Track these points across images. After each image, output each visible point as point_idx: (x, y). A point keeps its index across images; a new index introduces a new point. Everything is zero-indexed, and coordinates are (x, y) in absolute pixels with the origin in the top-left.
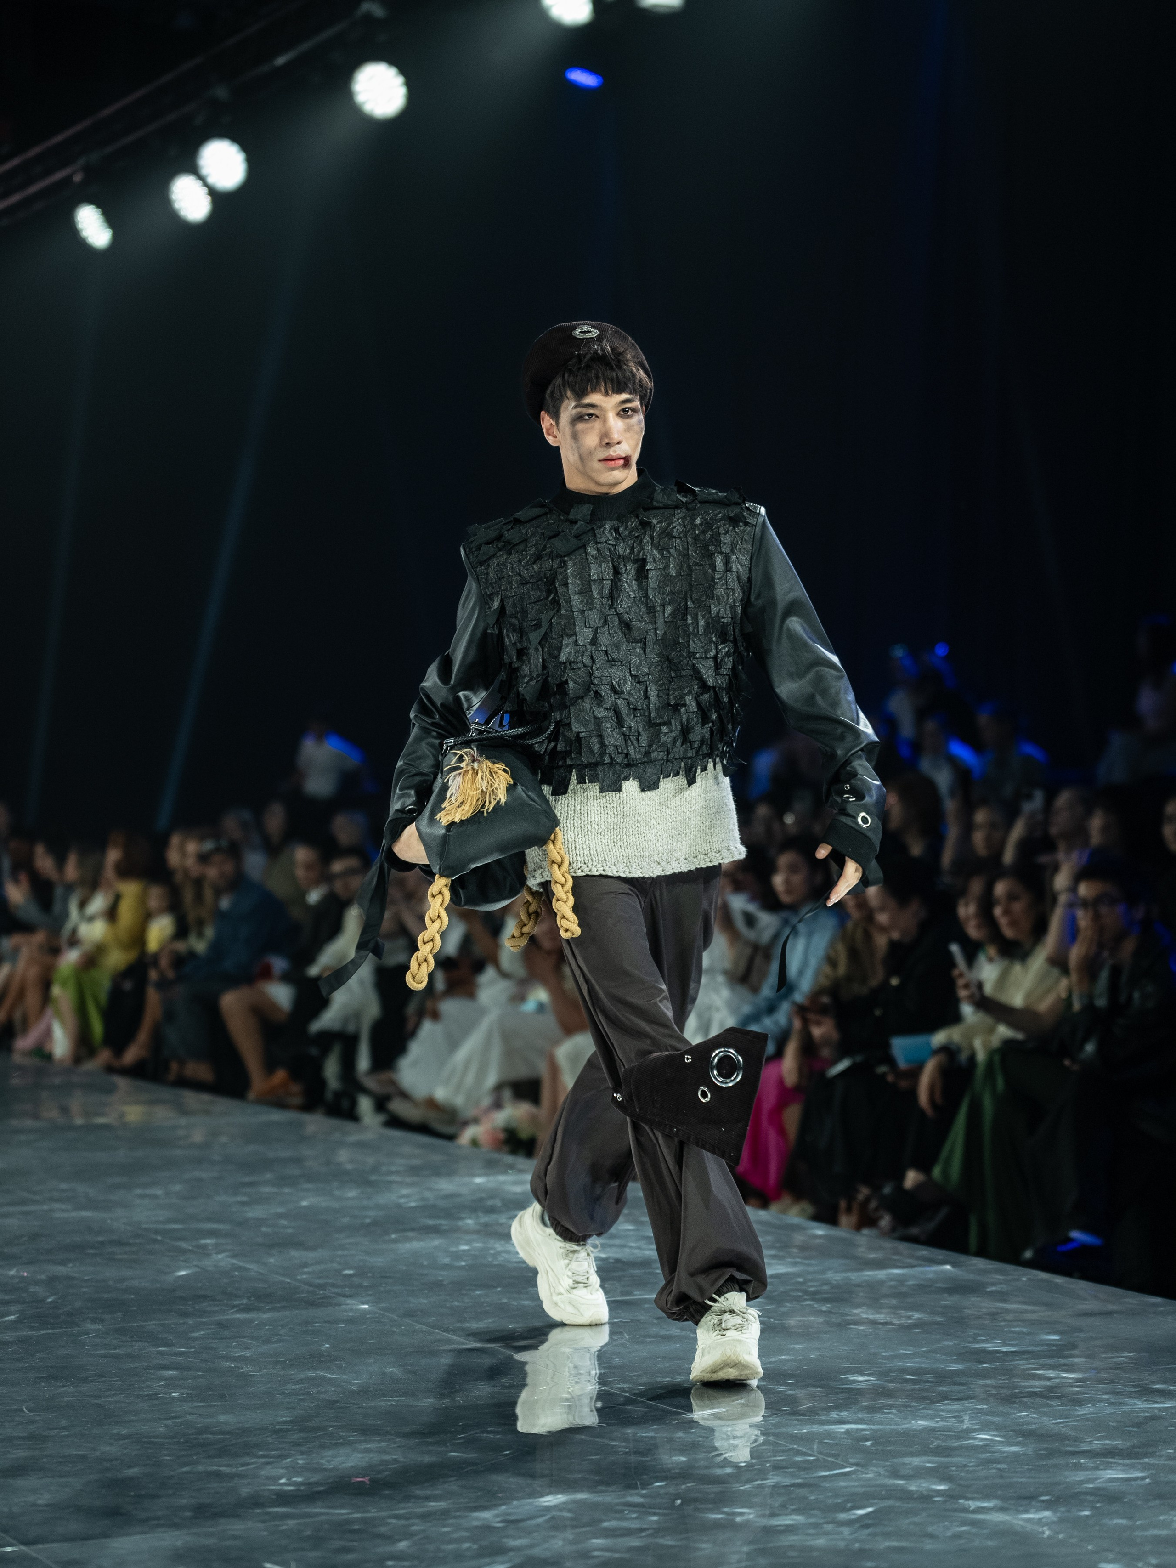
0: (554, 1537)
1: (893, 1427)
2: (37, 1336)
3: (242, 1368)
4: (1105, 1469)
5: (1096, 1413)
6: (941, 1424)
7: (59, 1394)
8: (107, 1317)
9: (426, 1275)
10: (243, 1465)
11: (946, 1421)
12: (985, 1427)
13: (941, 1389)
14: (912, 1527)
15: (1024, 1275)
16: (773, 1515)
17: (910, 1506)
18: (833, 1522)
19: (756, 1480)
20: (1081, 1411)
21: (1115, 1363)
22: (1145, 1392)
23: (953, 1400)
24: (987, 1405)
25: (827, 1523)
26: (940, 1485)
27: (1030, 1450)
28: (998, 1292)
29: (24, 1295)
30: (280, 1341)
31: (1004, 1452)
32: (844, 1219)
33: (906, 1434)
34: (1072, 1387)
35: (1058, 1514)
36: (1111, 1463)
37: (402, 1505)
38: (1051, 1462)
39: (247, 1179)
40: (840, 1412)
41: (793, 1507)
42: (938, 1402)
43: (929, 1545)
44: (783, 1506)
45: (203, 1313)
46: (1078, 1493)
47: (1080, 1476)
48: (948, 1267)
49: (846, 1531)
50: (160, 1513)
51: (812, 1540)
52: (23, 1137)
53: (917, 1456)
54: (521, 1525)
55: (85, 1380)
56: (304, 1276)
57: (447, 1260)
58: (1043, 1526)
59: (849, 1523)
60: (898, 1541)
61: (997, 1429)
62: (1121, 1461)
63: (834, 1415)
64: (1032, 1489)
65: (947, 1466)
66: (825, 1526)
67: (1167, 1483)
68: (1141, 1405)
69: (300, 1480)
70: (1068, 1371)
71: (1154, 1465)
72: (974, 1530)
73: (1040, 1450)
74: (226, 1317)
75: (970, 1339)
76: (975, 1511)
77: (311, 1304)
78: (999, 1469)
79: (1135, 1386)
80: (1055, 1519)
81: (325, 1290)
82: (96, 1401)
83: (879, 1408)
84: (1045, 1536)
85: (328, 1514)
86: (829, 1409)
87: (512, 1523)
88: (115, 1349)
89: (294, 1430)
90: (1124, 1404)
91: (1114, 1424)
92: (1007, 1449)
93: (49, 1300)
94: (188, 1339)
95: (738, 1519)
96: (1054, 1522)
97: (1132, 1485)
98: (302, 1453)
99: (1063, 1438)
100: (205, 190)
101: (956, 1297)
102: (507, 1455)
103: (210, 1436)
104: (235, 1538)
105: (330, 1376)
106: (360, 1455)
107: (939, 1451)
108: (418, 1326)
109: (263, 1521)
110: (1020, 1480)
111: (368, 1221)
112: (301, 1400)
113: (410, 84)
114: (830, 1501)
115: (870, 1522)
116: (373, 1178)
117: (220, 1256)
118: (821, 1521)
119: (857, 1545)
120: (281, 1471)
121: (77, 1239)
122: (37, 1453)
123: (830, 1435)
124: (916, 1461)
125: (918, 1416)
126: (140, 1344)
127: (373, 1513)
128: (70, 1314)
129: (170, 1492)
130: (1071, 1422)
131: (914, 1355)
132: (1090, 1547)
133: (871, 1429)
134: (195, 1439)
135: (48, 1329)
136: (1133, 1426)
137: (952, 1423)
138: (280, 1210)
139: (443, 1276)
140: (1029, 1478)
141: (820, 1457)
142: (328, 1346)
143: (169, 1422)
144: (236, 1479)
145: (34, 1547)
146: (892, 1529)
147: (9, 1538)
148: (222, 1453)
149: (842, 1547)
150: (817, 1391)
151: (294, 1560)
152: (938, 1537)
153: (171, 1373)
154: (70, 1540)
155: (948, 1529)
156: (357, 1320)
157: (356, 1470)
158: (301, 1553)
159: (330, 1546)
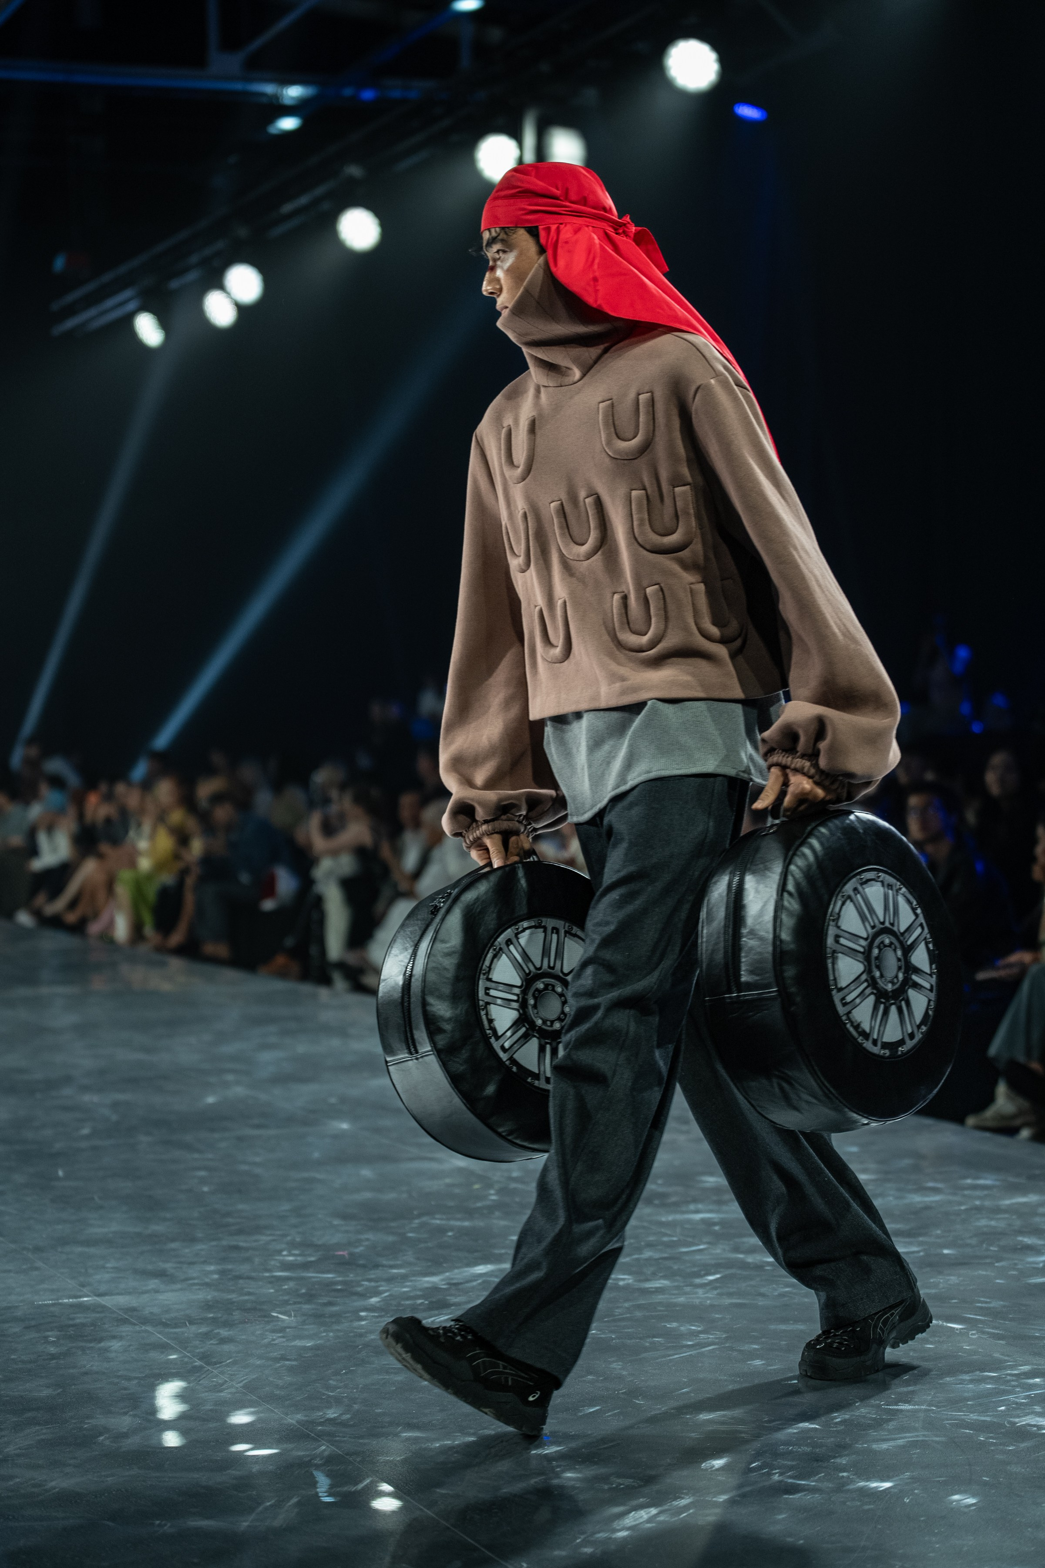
2: (105, 1145)
3: (254, 1170)
7: (121, 1187)
8: (155, 1131)
10: (256, 1241)
14: (749, 1288)
16: (647, 1280)
17: (748, 1273)
18: (690, 1285)
19: (634, 1255)
22: (922, 1189)
25: (687, 1286)
29: (95, 1115)
30: (282, 1150)
37: (372, 1272)
39: (258, 1031)
40: (697, 1204)
41: (661, 1275)
43: (761, 1302)
44: (654, 1274)
45: (226, 1129)
49: (700, 1291)
50: (195, 1275)
51: (675, 1298)
52: (93, 999)
54: (460, 1287)
55: (140, 1178)
56: (301, 1104)
59: (702, 1286)
60: (739, 1299)
63: (692, 1207)
66: (685, 1288)
68: (918, 1199)
69: (297, 1252)
74: (243, 1133)
77: (305, 1123)
79: (913, 1185)
81: (315, 1114)
82: (148, 1193)
85: (317, 1277)
86: (688, 1202)
87: (454, 1285)
88: (162, 1155)
89: (293, 1216)
90: (905, 1198)
91: (898, 1213)
93: (113, 1119)
94: (215, 1149)
95: (621, 1283)
98: (299, 1233)
100: (231, 303)
103: (231, 1220)
104: (249, 1294)
105: (318, 1176)
106: (342, 1235)
108: (384, 1141)
109: (270, 1283)
113: (383, 225)
114: (688, 1270)
115: (718, 1285)
117: (238, 1088)
118: (682, 1284)
119: (708, 1302)
120: (283, 1246)
121: (134, 1074)
122: (105, 1230)
123: (689, 1221)
126: (180, 1151)
127: (351, 1276)
128: (129, 1129)
129: (202, 1260)
133: (719, 1217)
134: (220, 1221)
135: (113, 1140)
136: (911, 1214)
138: (284, 1055)
141: (682, 1238)
142: (318, 1155)
143: (202, 1209)
144: (251, 1251)
145: (103, 1298)
146: (734, 1290)
147: (85, 1290)
148: (240, 1232)
149: (697, 1303)
150: (679, 1189)
151: (294, 1311)
152: (768, 1296)
153: (202, 1173)
154: (130, 1293)
155: (775, 1290)
156: (340, 1136)
157: (339, 1246)
158: (299, 1306)
159: (320, 1301)
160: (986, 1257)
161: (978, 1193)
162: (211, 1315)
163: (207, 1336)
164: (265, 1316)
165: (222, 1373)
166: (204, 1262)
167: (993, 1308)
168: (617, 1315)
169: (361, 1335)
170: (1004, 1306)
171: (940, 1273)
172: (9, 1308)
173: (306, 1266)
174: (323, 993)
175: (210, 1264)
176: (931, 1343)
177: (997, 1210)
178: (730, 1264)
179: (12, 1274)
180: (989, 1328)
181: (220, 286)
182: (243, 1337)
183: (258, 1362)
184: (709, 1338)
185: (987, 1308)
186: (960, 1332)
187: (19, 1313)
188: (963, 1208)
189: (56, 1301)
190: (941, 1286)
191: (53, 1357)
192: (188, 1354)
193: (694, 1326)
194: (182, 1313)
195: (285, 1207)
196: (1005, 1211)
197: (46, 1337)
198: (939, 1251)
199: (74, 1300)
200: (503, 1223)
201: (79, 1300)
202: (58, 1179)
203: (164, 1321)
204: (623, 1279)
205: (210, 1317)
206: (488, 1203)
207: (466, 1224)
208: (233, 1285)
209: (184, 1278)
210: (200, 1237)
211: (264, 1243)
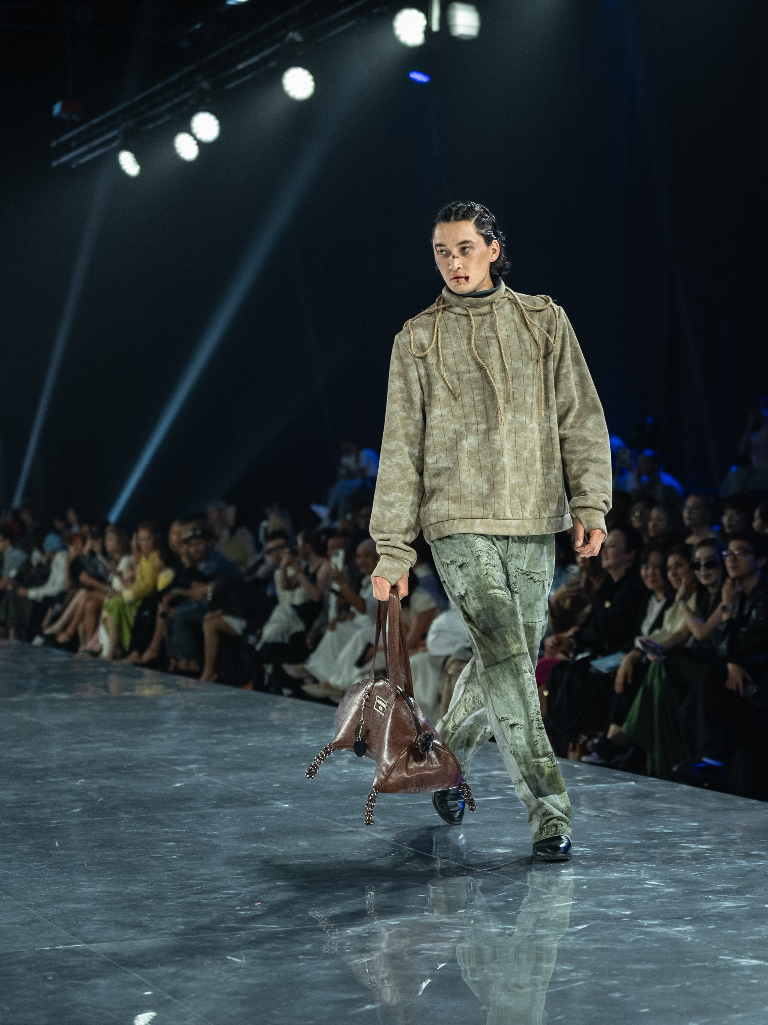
1: (599, 877)
2: (93, 821)
3: (213, 842)
4: (723, 901)
5: (718, 869)
6: (628, 875)
7: (105, 855)
8: (133, 810)
9: (322, 787)
11: (631, 874)
12: (653, 877)
13: (628, 855)
14: (610, 936)
15: (677, 787)
17: (609, 923)
18: (563, 933)
20: (710, 867)
21: (730, 839)
22: (748, 856)
23: (635, 861)
24: (655, 864)
25: (560, 934)
26: (627, 911)
27: (679, 890)
28: (661, 797)
29: (85, 797)
30: (235, 826)
31: (664, 892)
32: (571, 755)
33: (607, 881)
34: (705, 853)
35: (696, 928)
36: (727, 897)
38: (692, 897)
39: (216, 730)
40: (568, 868)
41: (540, 925)
42: (626, 863)
43: (620, 947)
44: (534, 924)
45: (190, 809)
46: (707, 915)
47: (709, 905)
48: (633, 783)
49: (571, 938)
50: (165, 926)
51: (551, 944)
52: (84, 703)
53: (613, 894)
55: (121, 847)
56: (250, 788)
57: (335, 779)
58: (687, 935)
59: (573, 934)
60: (601, 944)
61: (660, 879)
62: (732, 896)
63: (565, 871)
64: (680, 913)
65: (631, 900)
67: (759, 909)
68: (745, 864)
69: (248, 908)
70: (702, 844)
71: (752, 898)
72: (646, 938)
73: (686, 890)
74: (205, 811)
75: (645, 826)
76: (646, 927)
77: (255, 804)
78: (662, 902)
79: (741, 853)
80: (694, 931)
81: (261, 796)
82: (127, 860)
83: (591, 866)
84: (688, 940)
85: (264, 928)
87: (372, 934)
88: (138, 829)
90: (735, 863)
91: (729, 875)
92: (666, 890)
93: (100, 800)
94: (181, 824)
96: (693, 932)
97: (739, 910)
98: (249, 892)
99: (699, 883)
100: (195, 142)
101: (637, 801)
102: (370, 894)
103: (194, 881)
104: (209, 941)
105: (265, 846)
106: (283, 894)
107: (625, 892)
108: (318, 818)
109: (226, 932)
110: (674, 908)
111: (288, 755)
112: (249, 861)
113: (316, 80)
114: (562, 921)
115: (585, 933)
116: (292, 729)
117: (200, 775)
118: (557, 933)
119: (578, 947)
120: (236, 903)
121: (116, 764)
122: (94, 890)
123: (562, 882)
124: (613, 897)
125: (614, 871)
126: (153, 826)
128: (112, 809)
129: (171, 914)
130: (704, 874)
131: (612, 835)
132: (714, 947)
133: (586, 879)
134: (186, 883)
135: (99, 817)
136: (740, 876)
137: (634, 875)
138: (236, 748)
139: (333, 788)
140: (678, 907)
142: (264, 829)
143: (171, 873)
144: (210, 907)
145: (91, 945)
146: (598, 937)
147: (76, 939)
148: (201, 891)
149: (569, 948)
151: (245, 955)
152: (625, 942)
153: (171, 844)
154: (112, 941)
155: (631, 937)
156: (281, 814)
158: (248, 951)
159: (267, 947)
162: (178, 959)
163: (174, 975)
164: (221, 959)
165: (187, 1005)
166: (173, 916)
169: (299, 974)
171: (763, 923)
172: (16, 953)
173: (254, 919)
175: (178, 917)
176: (755, 979)
178: (596, 916)
179: (17, 926)
181: (187, 129)
182: (204, 976)
183: (216, 996)
184: (578, 976)
187: (23, 957)
189: (53, 948)
190: (763, 933)
191: (50, 992)
192: (159, 990)
194: (155, 957)
197: (45, 977)
198: (762, 905)
199: (68, 946)
201: (71, 946)
202: (55, 849)
203: (140, 963)
204: (510, 929)
208: (196, 934)
209: (155, 928)
210: (170, 895)
211: (221, 900)
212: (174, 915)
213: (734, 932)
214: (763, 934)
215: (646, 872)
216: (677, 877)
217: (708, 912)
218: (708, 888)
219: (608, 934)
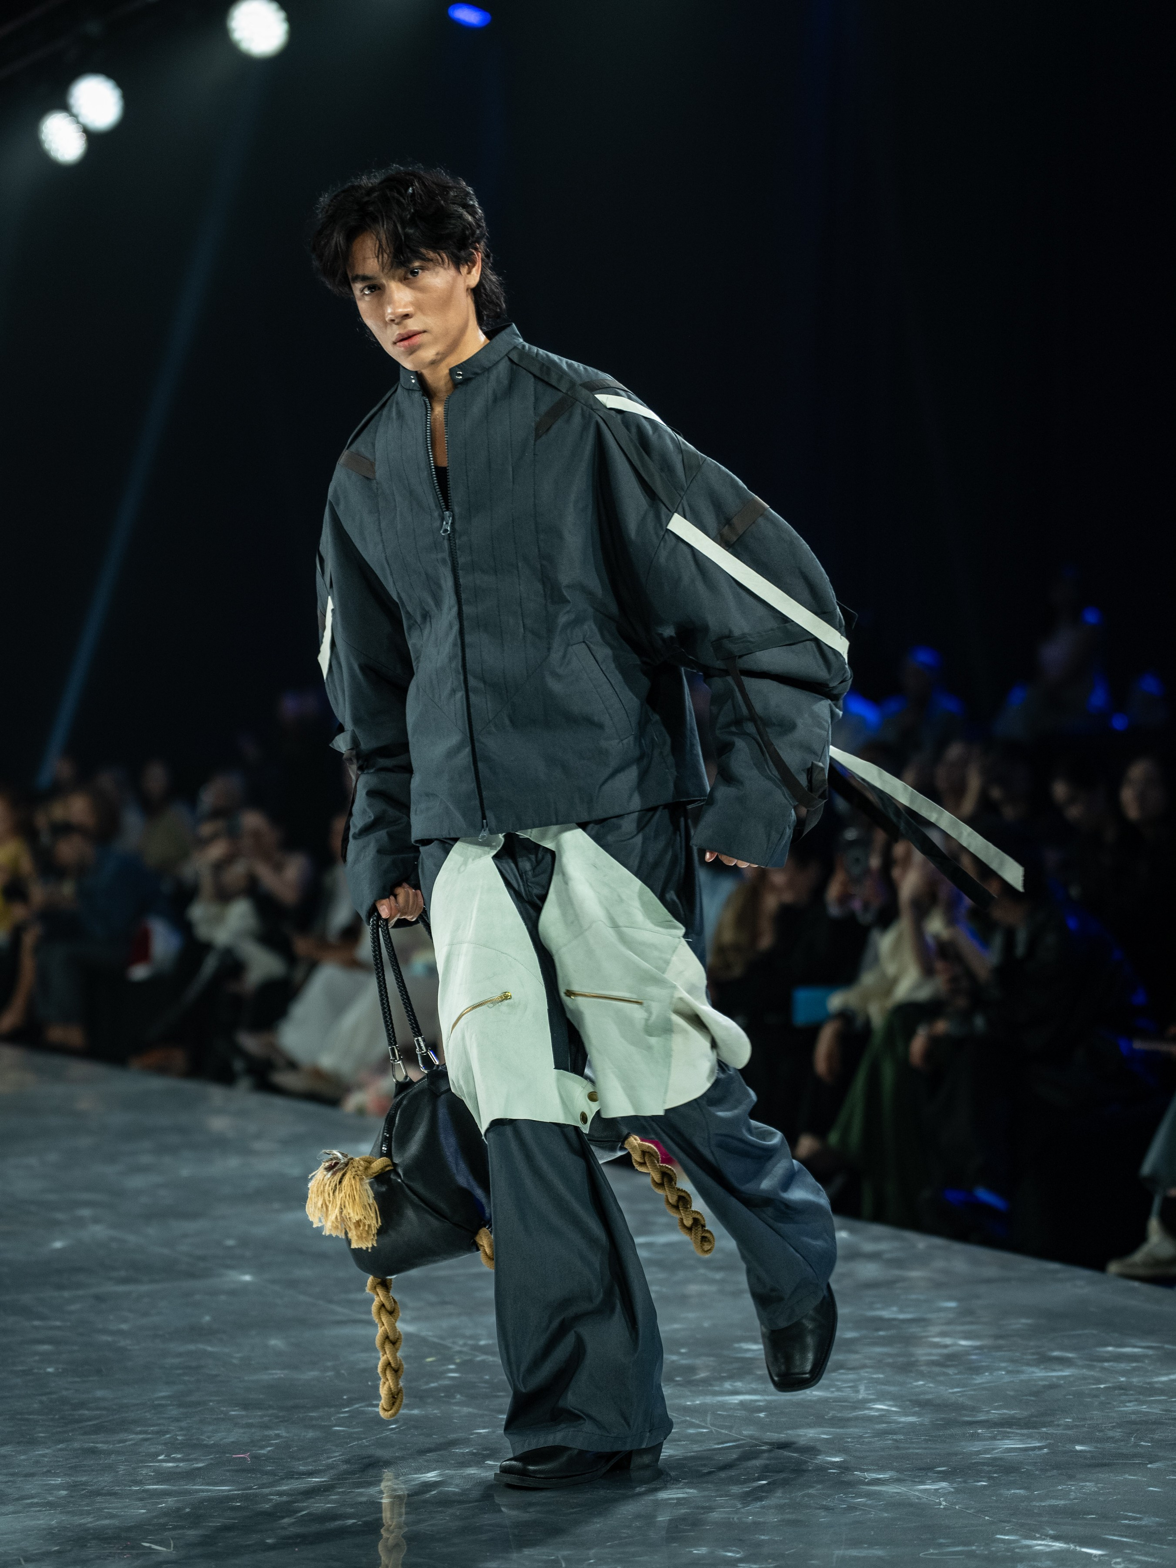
0: (441, 1512)
3: (119, 1342)
4: (1002, 1439)
5: (993, 1382)
6: (837, 1394)
10: (120, 1442)
11: (842, 1391)
12: (881, 1397)
14: (807, 1499)
15: (920, 1241)
18: (726, 1495)
20: (979, 1380)
21: (1013, 1330)
22: (1044, 1360)
23: (849, 1369)
24: (883, 1373)
25: (721, 1496)
26: (836, 1456)
27: (926, 1420)
28: (896, 1259)
30: (159, 1314)
31: (900, 1423)
33: (801, 1404)
34: (970, 1355)
35: (955, 1485)
36: (1009, 1433)
37: (285, 1482)
38: (948, 1432)
39: (125, 1148)
40: (734, 1382)
41: (685, 1480)
42: (834, 1372)
43: (823, 1518)
44: (675, 1479)
45: (80, 1286)
46: (975, 1463)
47: (977, 1446)
48: (844, 1234)
49: (739, 1504)
50: (33, 1491)
51: (704, 1514)
53: (811, 1427)
56: (184, 1248)
58: (939, 1497)
59: (743, 1496)
60: (792, 1514)
61: (893, 1399)
62: (1018, 1431)
63: (727, 1385)
64: (928, 1460)
65: (842, 1438)
66: (717, 1499)
67: (1065, 1452)
68: (1039, 1374)
69: (179, 1456)
70: (965, 1339)
71: (1052, 1434)
72: (869, 1502)
73: (937, 1420)
74: (103, 1290)
75: (866, 1307)
76: (869, 1484)
77: (191, 1275)
78: (896, 1440)
79: (1033, 1354)
80: (952, 1490)
81: (205, 1261)
84: (942, 1507)
85: (208, 1491)
86: (723, 1379)
89: (173, 1405)
90: (1022, 1372)
91: (1012, 1393)
92: (903, 1419)
94: (64, 1312)
96: (950, 1492)
97: (1030, 1455)
98: (181, 1429)
99: (958, 1407)
100: (78, 129)
101: (852, 1265)
102: (392, 1429)
103: (86, 1412)
104: (112, 1516)
105: (209, 1349)
106: (242, 1431)
107: (834, 1422)
108: (302, 1297)
109: (141, 1499)
110: (916, 1451)
111: (250, 1189)
112: (181, 1374)
113: (291, 20)
114: (723, 1474)
115: (764, 1494)
116: (255, 1146)
117: (97, 1228)
119: (748, 1519)
120: (159, 1448)
123: (723, 1406)
124: (811, 1432)
126: (14, 1318)
127: (255, 1489)
129: (45, 1470)
130: (967, 1391)
132: (987, 1518)
133: (766, 1400)
134: (71, 1415)
136: (1030, 1395)
137: (848, 1393)
138: (160, 1180)
140: (925, 1449)
141: (713, 1429)
142: (208, 1318)
143: (44, 1398)
144: (113, 1456)
148: (98, 1429)
150: (710, 1361)
151: (172, 1539)
153: (46, 1347)
156: (239, 1292)
157: (236, 1446)
158: (180, 1532)
159: (211, 1525)
160: (1135, 1456)
161: (1123, 1366)
162: (56, 1549)
164: (133, 1548)
166: (47, 1473)
167: (1146, 1526)
168: (626, 1538)
170: (1160, 1525)
171: (1071, 1477)
173: (191, 1475)
174: (216, 1094)
175: (56, 1475)
177: (1151, 1390)
180: (1139, 1555)
181: (62, 105)
185: (1134, 1526)
186: (1100, 1560)
188: (1102, 1386)
190: (1072, 1495)
193: (730, 1551)
194: (15, 1546)
195: (164, 1392)
196: (1162, 1392)
198: (1068, 1447)
200: (466, 1410)
205: (55, 1551)
206: (447, 1382)
207: (416, 1412)
208: (87, 1505)
209: (17, 1496)
210: (41, 1437)
211: (132, 1444)
212: (49, 1471)
213: (1022, 1492)
214: (1072, 1497)
215: (867, 1389)
216: (922, 1397)
217: (976, 1459)
218: (974, 1416)
219: (804, 1496)
